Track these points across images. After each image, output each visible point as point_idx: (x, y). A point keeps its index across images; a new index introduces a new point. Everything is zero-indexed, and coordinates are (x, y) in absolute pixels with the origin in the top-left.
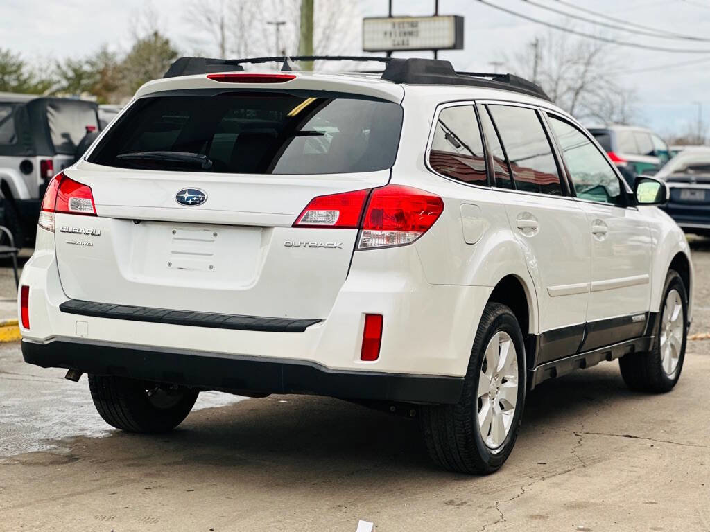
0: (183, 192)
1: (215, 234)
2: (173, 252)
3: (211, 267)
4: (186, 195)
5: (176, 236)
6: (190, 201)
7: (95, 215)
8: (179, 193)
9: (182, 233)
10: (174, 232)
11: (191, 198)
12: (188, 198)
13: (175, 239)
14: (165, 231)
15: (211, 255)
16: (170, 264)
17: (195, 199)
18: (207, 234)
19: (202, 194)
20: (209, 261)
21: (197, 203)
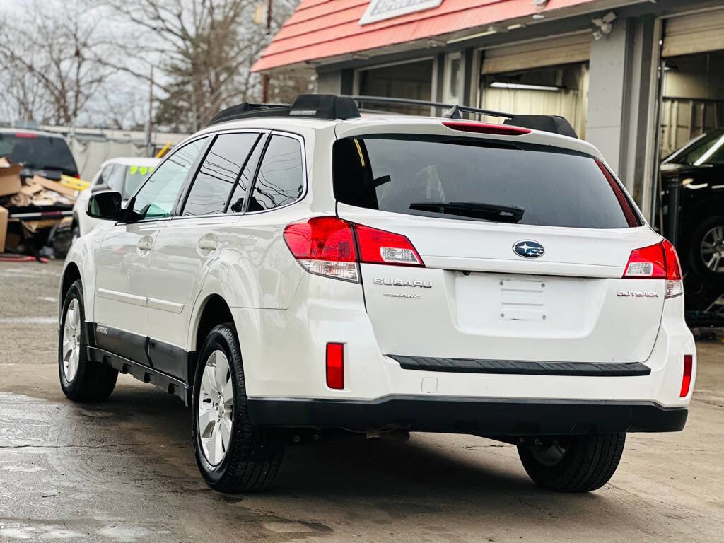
0: (522, 244)
1: (543, 285)
2: (503, 303)
3: (544, 317)
4: (525, 247)
5: (503, 287)
6: (530, 253)
7: (422, 266)
8: (518, 245)
9: (510, 284)
10: (501, 283)
11: (532, 250)
12: (528, 250)
13: (503, 290)
14: (492, 282)
15: (542, 305)
16: (502, 315)
17: (535, 251)
18: (536, 285)
19: (541, 247)
20: (542, 311)
21: (537, 256)
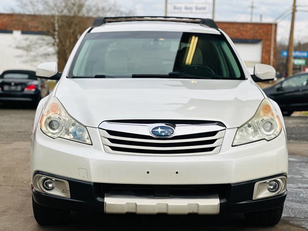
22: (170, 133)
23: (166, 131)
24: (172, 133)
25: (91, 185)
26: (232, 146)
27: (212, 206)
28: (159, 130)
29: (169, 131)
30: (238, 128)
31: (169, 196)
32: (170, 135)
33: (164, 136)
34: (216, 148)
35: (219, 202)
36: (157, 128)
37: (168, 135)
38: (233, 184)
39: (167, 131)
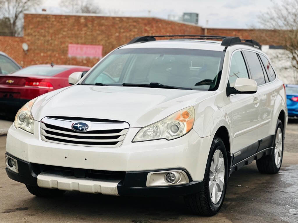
22: (86, 128)
23: (82, 126)
24: (87, 129)
25: (28, 164)
26: (132, 142)
27: (110, 188)
28: (78, 126)
29: (85, 127)
30: (142, 128)
31: (85, 178)
32: (85, 130)
33: (81, 130)
34: (118, 143)
35: (117, 186)
36: (77, 124)
37: (84, 130)
38: (128, 172)
39: (84, 127)
